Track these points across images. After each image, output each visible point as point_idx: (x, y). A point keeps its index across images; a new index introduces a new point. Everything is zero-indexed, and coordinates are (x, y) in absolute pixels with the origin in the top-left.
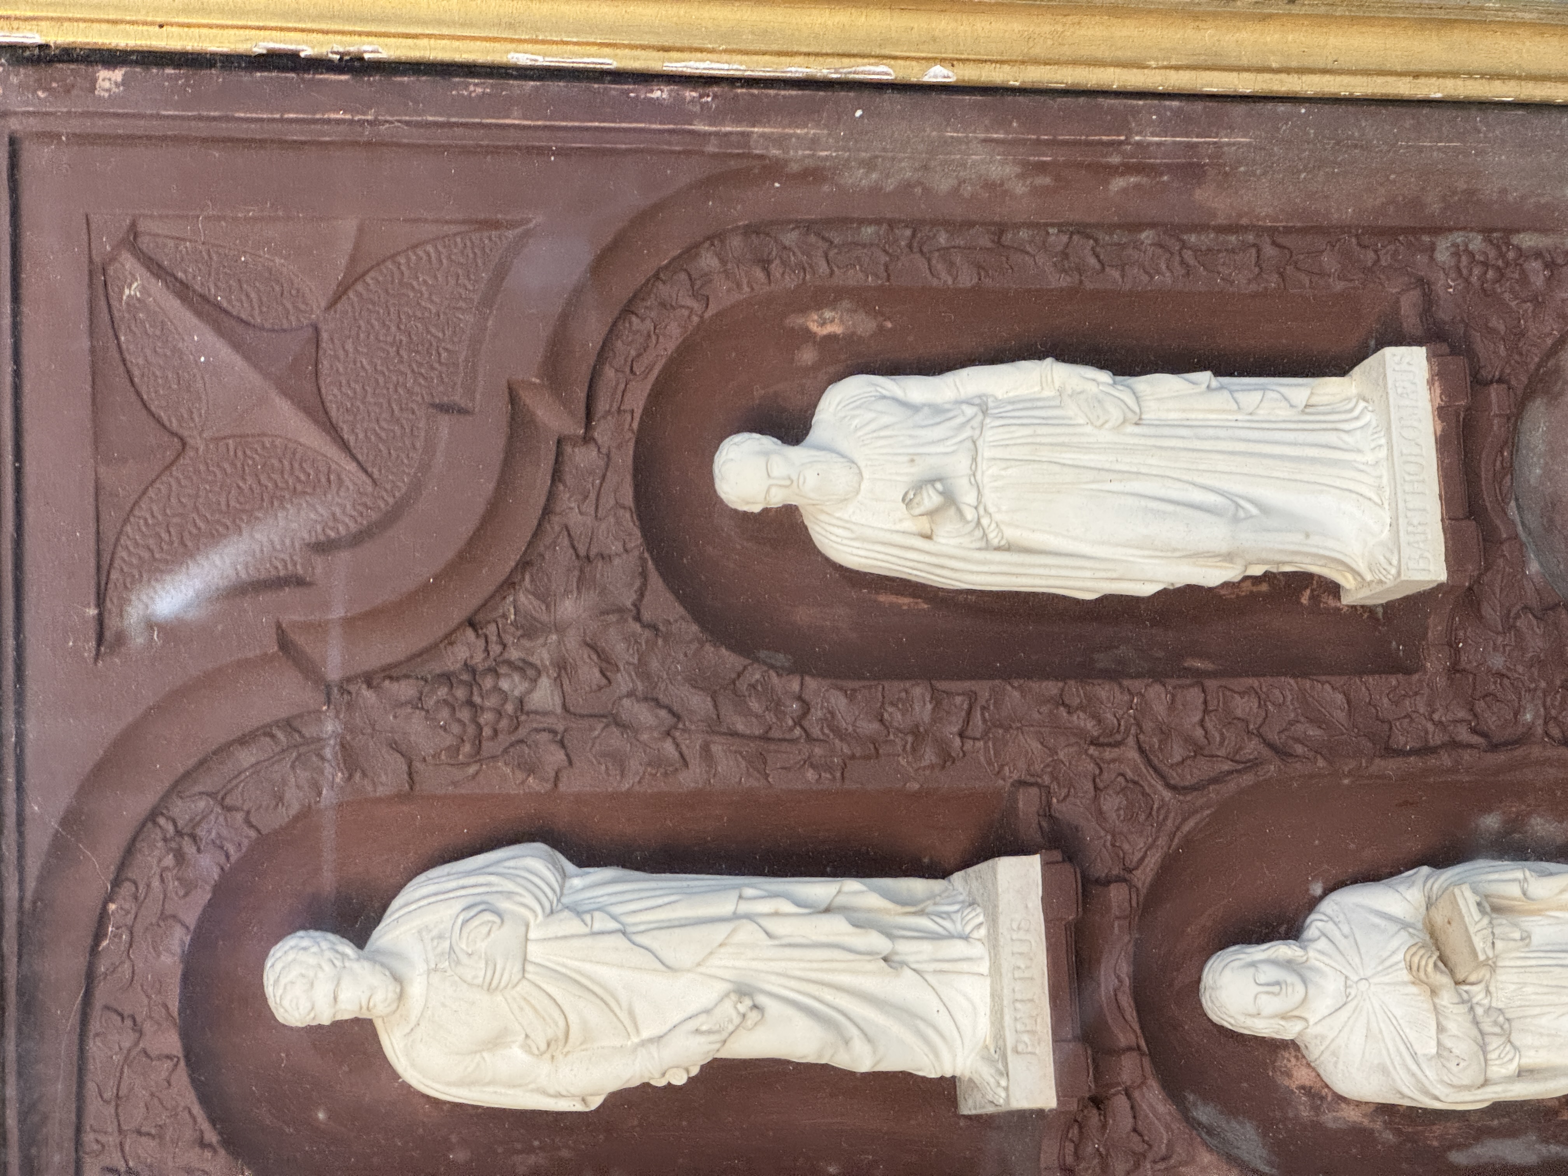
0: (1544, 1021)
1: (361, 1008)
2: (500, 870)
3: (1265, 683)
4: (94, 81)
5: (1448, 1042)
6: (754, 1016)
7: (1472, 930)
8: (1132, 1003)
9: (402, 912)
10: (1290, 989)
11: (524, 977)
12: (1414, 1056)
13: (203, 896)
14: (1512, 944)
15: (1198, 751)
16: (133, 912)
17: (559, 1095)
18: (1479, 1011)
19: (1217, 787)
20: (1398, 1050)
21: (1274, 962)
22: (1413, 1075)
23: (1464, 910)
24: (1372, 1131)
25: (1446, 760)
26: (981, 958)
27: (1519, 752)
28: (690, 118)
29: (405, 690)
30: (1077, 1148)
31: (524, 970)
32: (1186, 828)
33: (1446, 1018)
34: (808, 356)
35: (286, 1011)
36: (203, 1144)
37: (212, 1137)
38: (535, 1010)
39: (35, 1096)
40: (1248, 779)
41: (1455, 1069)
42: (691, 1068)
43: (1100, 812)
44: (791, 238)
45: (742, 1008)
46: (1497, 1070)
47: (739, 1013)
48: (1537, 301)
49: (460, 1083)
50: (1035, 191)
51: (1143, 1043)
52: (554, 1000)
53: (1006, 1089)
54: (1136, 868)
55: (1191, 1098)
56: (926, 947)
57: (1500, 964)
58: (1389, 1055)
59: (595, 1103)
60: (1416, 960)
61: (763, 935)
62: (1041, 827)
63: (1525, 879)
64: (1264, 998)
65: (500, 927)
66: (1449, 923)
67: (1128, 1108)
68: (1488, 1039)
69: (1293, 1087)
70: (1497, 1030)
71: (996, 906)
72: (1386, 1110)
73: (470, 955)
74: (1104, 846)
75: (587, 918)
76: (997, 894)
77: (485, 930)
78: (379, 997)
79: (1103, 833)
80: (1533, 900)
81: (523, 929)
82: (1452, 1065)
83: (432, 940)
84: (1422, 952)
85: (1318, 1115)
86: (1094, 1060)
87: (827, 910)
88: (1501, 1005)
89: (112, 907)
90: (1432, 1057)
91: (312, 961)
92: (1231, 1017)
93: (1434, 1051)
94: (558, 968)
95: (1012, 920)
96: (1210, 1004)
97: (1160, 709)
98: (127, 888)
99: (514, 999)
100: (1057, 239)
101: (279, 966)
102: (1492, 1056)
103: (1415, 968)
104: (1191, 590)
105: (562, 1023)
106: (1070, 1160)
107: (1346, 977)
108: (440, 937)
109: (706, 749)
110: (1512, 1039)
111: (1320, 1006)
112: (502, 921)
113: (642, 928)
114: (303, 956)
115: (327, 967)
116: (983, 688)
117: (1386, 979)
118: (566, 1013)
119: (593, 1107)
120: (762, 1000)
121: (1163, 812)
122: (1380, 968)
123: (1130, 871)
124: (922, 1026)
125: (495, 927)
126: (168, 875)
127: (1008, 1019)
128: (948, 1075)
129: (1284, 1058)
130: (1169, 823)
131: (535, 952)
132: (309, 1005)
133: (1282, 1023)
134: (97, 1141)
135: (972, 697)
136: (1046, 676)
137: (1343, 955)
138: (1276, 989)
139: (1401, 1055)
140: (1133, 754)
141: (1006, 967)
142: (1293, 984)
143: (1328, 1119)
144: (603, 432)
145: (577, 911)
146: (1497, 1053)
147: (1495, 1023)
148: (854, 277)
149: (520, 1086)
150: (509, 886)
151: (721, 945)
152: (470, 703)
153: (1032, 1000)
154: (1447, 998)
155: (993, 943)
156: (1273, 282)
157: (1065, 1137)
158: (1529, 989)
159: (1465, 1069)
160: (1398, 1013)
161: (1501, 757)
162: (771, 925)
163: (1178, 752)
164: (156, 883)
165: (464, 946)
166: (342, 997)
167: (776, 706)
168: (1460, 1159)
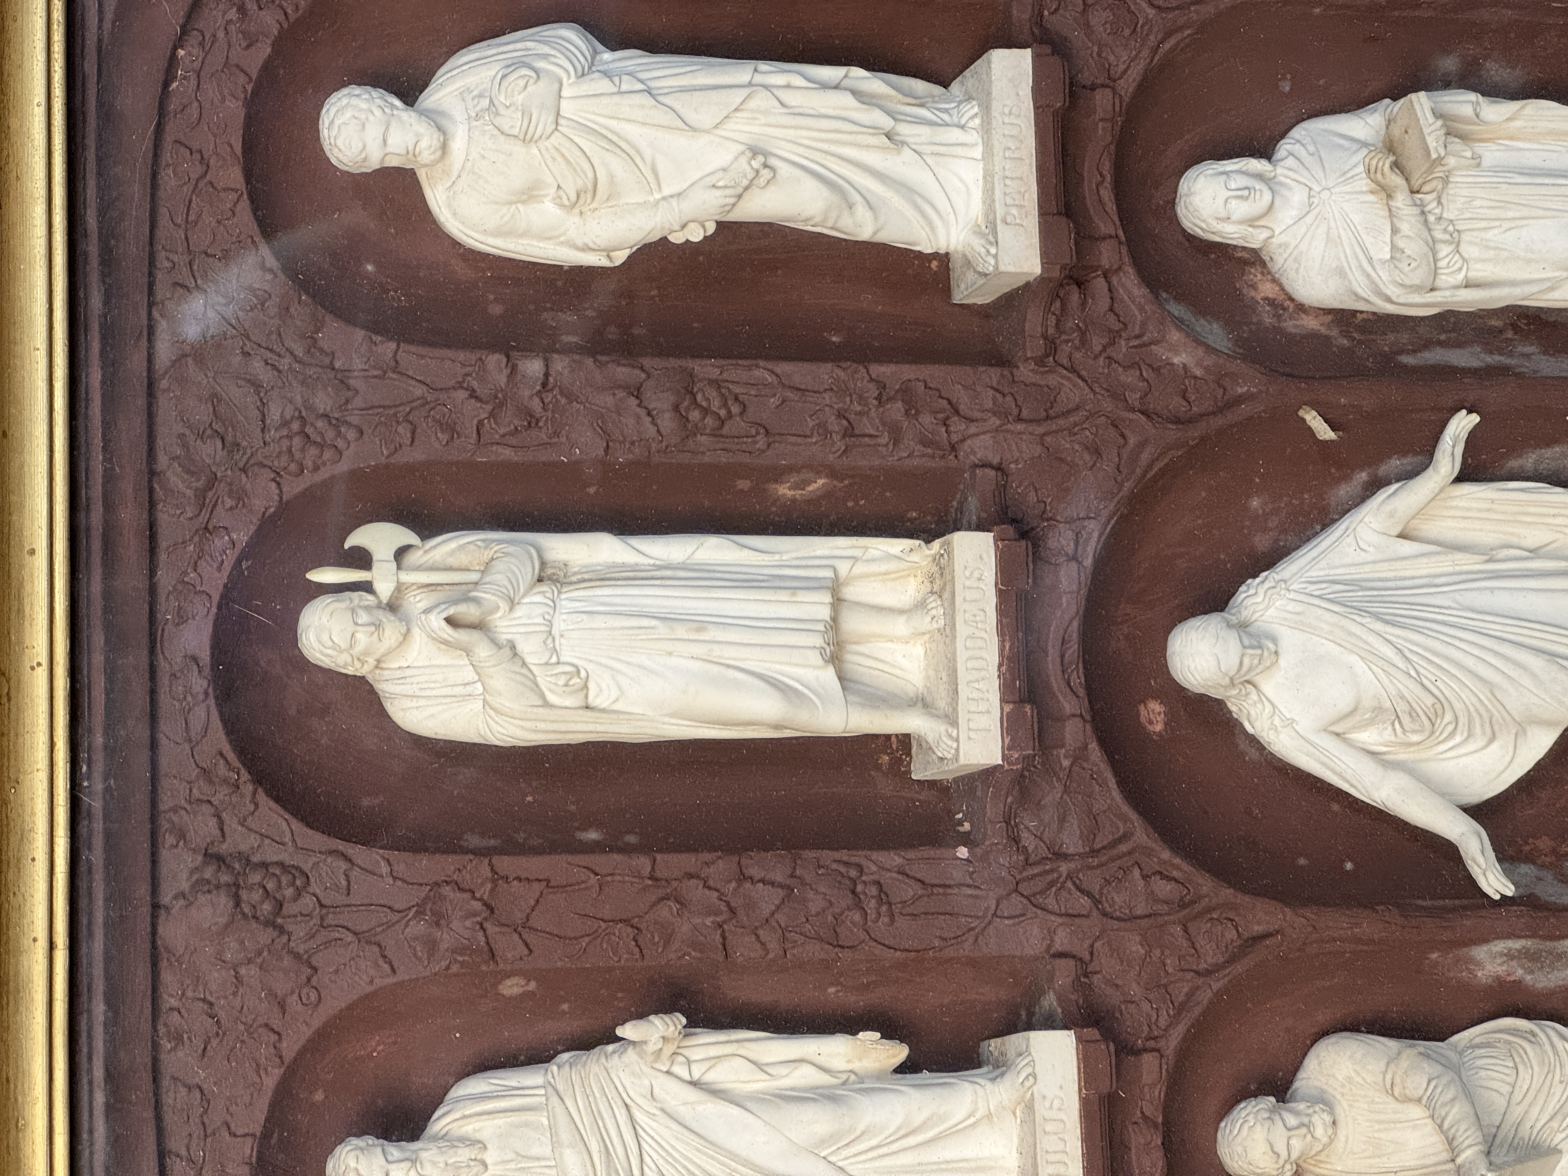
0: (1490, 235)
1: (408, 153)
2: (537, 38)
5: (1401, 244)
6: (766, 174)
7: (1426, 131)
8: (1112, 197)
9: (445, 77)
10: (1258, 194)
11: (556, 129)
12: (1370, 260)
13: (264, 50)
14: (1464, 162)
16: (200, 59)
17: (586, 248)
18: (1431, 218)
19: (1197, 7)
20: (1355, 253)
22: (1368, 276)
23: (1419, 114)
24: (1328, 338)
26: (976, 144)
30: (1058, 321)
31: (557, 123)
32: (1167, 46)
33: (1401, 219)
35: (340, 150)
36: (264, 269)
37: (272, 263)
38: (568, 161)
39: (115, 194)
41: (1407, 269)
42: (707, 224)
43: (1088, 25)
45: (756, 164)
46: (1445, 280)
47: (752, 168)
49: (497, 233)
51: (1121, 233)
52: (584, 153)
53: (995, 256)
54: (1120, 78)
55: (1164, 295)
56: (925, 130)
57: (1451, 180)
58: (1346, 257)
59: (620, 257)
60: (1374, 162)
61: (776, 103)
62: (1033, 33)
63: (1478, 103)
64: (1234, 203)
65: (536, 82)
66: (1406, 132)
67: (1106, 290)
68: (1439, 246)
69: (1258, 298)
70: (1448, 237)
71: (989, 94)
72: (1343, 316)
73: (507, 107)
74: (1091, 55)
75: (616, 79)
76: (991, 82)
77: (522, 83)
78: (424, 144)
79: (1090, 45)
80: (1485, 123)
81: (557, 86)
82: (1403, 266)
83: (473, 99)
84: (1380, 155)
85: (1279, 322)
86: (1076, 244)
87: (837, 87)
88: (1452, 217)
89: (181, 52)
90: (1386, 261)
91: (364, 105)
92: (1204, 221)
93: (1388, 256)
94: (590, 124)
95: (1004, 106)
96: (1184, 211)
98: (194, 38)
99: (547, 149)
101: (333, 110)
102: (1442, 264)
103: (1373, 170)
105: (590, 175)
106: (1051, 331)
107: (1310, 189)
108: (481, 96)
110: (1461, 249)
111: (1285, 216)
112: (538, 77)
113: (666, 91)
114: (354, 101)
115: (378, 113)
117: (1348, 188)
118: (596, 167)
119: (618, 262)
120: (773, 161)
121: (1146, 28)
122: (1341, 180)
123: (1114, 81)
124: (919, 201)
125: (531, 82)
126: (232, 28)
127: (998, 194)
128: (942, 251)
129: (1251, 273)
130: (1152, 37)
131: (566, 108)
132: (360, 145)
133: (1250, 229)
134: (168, 259)
137: (1307, 169)
138: (1246, 193)
139: (1357, 257)
141: (998, 149)
142: (1261, 191)
145: (606, 74)
146: (1447, 260)
147: (1445, 231)
149: (550, 238)
150: (546, 50)
151: (736, 110)
153: (1021, 179)
154: (1401, 200)
155: (986, 129)
157: (1048, 310)
158: (1477, 203)
159: (1415, 269)
160: (1356, 218)
162: (784, 95)
164: (221, 34)
165: (502, 99)
166: (390, 141)
168: (1407, 360)
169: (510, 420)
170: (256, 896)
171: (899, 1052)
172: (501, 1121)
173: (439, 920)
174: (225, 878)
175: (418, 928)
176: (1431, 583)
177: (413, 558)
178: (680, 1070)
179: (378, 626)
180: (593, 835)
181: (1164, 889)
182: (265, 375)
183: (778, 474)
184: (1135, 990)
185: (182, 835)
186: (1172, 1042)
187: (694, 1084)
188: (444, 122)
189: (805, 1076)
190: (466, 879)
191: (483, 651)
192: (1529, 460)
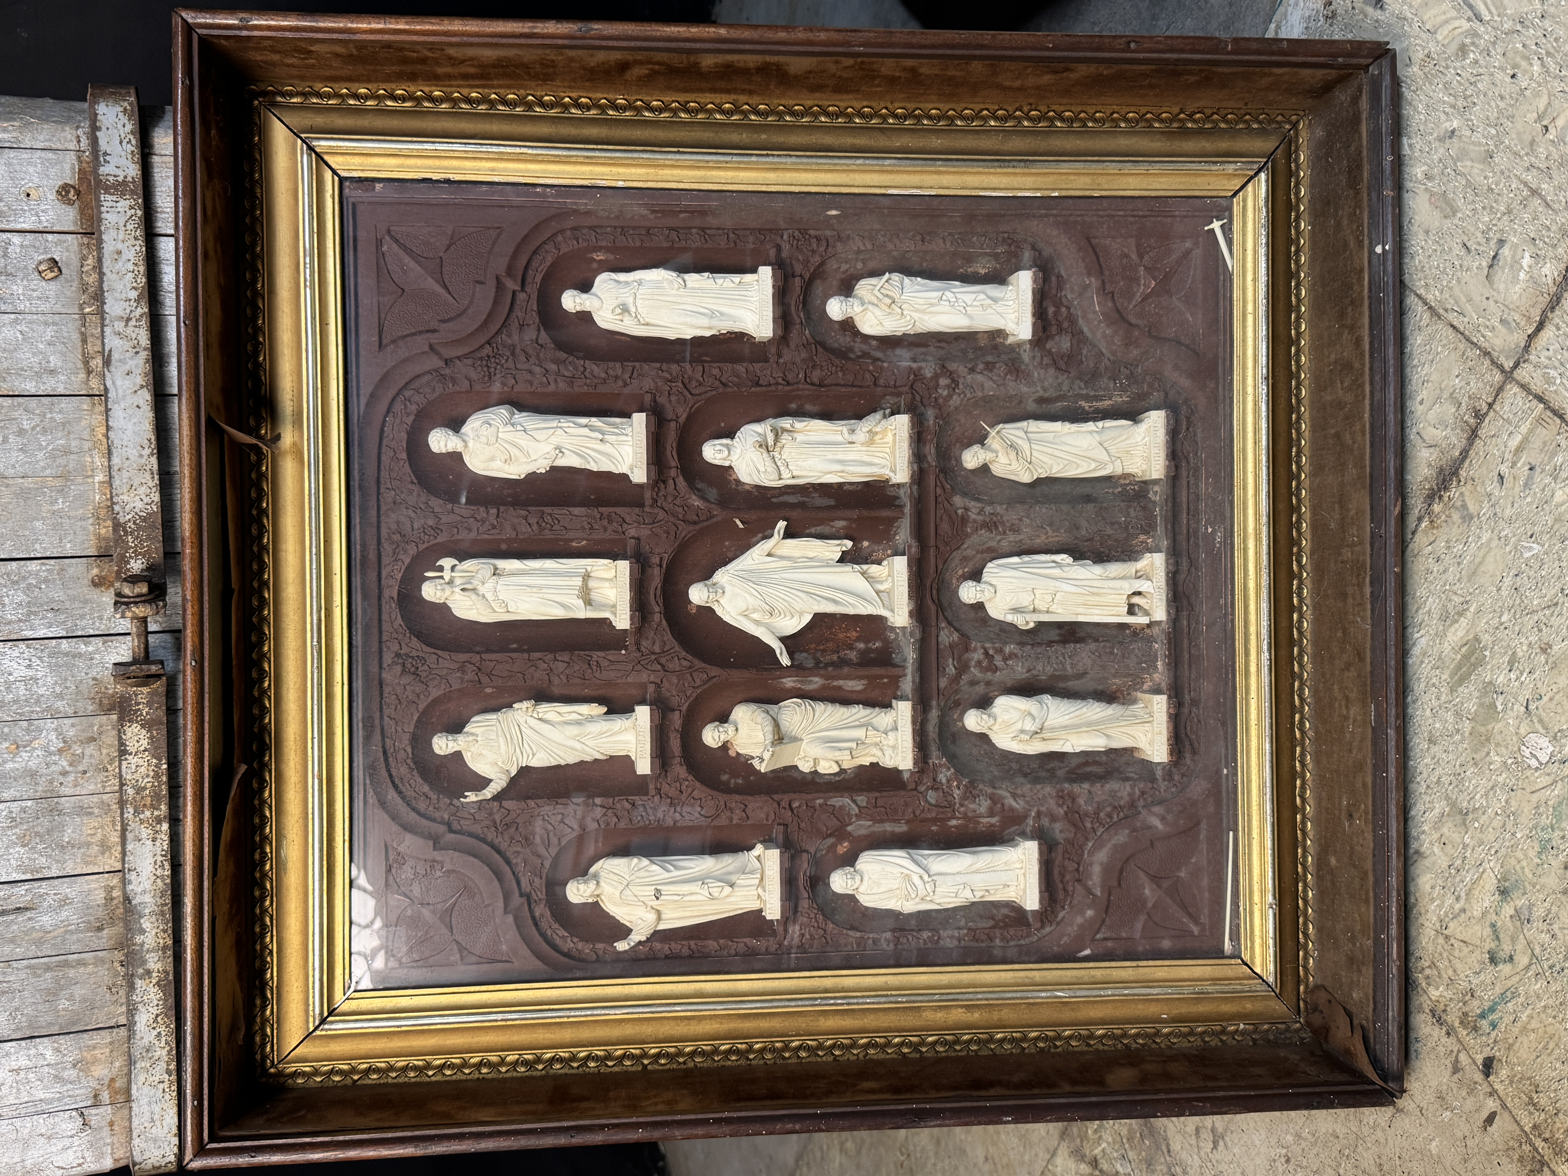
0: (798, 463)
1: (457, 449)
2: (493, 412)
3: (721, 365)
4: (374, 187)
5: (766, 468)
6: (563, 455)
8: (676, 454)
9: (469, 424)
11: (497, 442)
12: (759, 472)
13: (412, 418)
14: (789, 441)
15: (700, 384)
16: (393, 420)
17: (511, 474)
18: (777, 459)
19: (705, 395)
21: (720, 444)
22: (758, 476)
25: (773, 388)
26: (629, 441)
27: (795, 387)
28: (548, 197)
29: (469, 361)
31: (497, 440)
32: (695, 407)
33: (765, 461)
34: (595, 265)
35: (435, 449)
36: (412, 482)
37: (415, 481)
38: (502, 451)
40: (714, 393)
41: (768, 475)
42: (547, 468)
43: (669, 401)
44: (585, 231)
45: (559, 452)
46: (784, 476)
47: (556, 453)
48: (813, 251)
49: (483, 470)
50: (656, 218)
51: (679, 466)
52: (506, 448)
53: (633, 476)
54: (679, 417)
55: (694, 481)
56: (614, 437)
57: (784, 447)
58: (753, 471)
59: (523, 477)
61: (564, 432)
62: (648, 405)
63: (793, 423)
64: (716, 454)
67: (673, 483)
68: (780, 467)
72: (757, 487)
73: (482, 436)
74: (670, 411)
75: (515, 426)
77: (486, 428)
78: (462, 446)
79: (669, 407)
80: (796, 428)
81: (497, 429)
82: (770, 473)
83: (475, 431)
84: (760, 440)
86: (659, 470)
87: (585, 426)
88: (784, 458)
89: (387, 419)
90: (763, 472)
92: (712, 460)
93: (764, 470)
94: (508, 440)
96: (704, 456)
97: (690, 372)
98: (391, 414)
99: (495, 447)
100: (666, 232)
101: (432, 435)
102: (782, 473)
103: (757, 443)
104: (702, 337)
105: (509, 455)
106: (655, 496)
107: (742, 449)
109: (556, 380)
110: (789, 468)
111: (736, 457)
112: (491, 426)
113: (530, 429)
114: (439, 434)
115: (446, 436)
116: (637, 365)
118: (510, 452)
120: (564, 450)
121: (688, 401)
122: (751, 449)
123: (677, 418)
124: (613, 459)
125: (489, 428)
126: (402, 411)
128: (622, 473)
130: (690, 405)
131: (500, 435)
132: (441, 448)
133: (724, 461)
135: (634, 368)
136: (657, 361)
137: (742, 442)
138: (719, 452)
140: (680, 384)
142: (725, 450)
143: (740, 488)
144: (528, 289)
145: (512, 425)
146: (784, 471)
147: (782, 462)
148: (604, 244)
149: (500, 472)
150: (494, 417)
151: (552, 435)
152: (487, 366)
154: (766, 456)
156: (732, 245)
157: (653, 491)
158: (795, 454)
160: (755, 460)
161: (790, 388)
162: (566, 430)
163: (694, 384)
164: (399, 413)
165: (480, 433)
166: (452, 446)
167: (576, 369)
168: (774, 500)
169: (487, 526)
170: (409, 666)
171: (605, 709)
172: (482, 729)
173: (464, 672)
174: (401, 661)
175: (459, 674)
176: (775, 571)
177: (457, 568)
178: (535, 715)
179: (443, 590)
180: (515, 646)
181: (685, 663)
182: (413, 515)
183: (572, 540)
184: (674, 693)
185: (389, 648)
186: (684, 708)
187: (540, 719)
188: (465, 438)
189: (574, 716)
190: (473, 661)
191: (474, 597)
192: (813, 530)
